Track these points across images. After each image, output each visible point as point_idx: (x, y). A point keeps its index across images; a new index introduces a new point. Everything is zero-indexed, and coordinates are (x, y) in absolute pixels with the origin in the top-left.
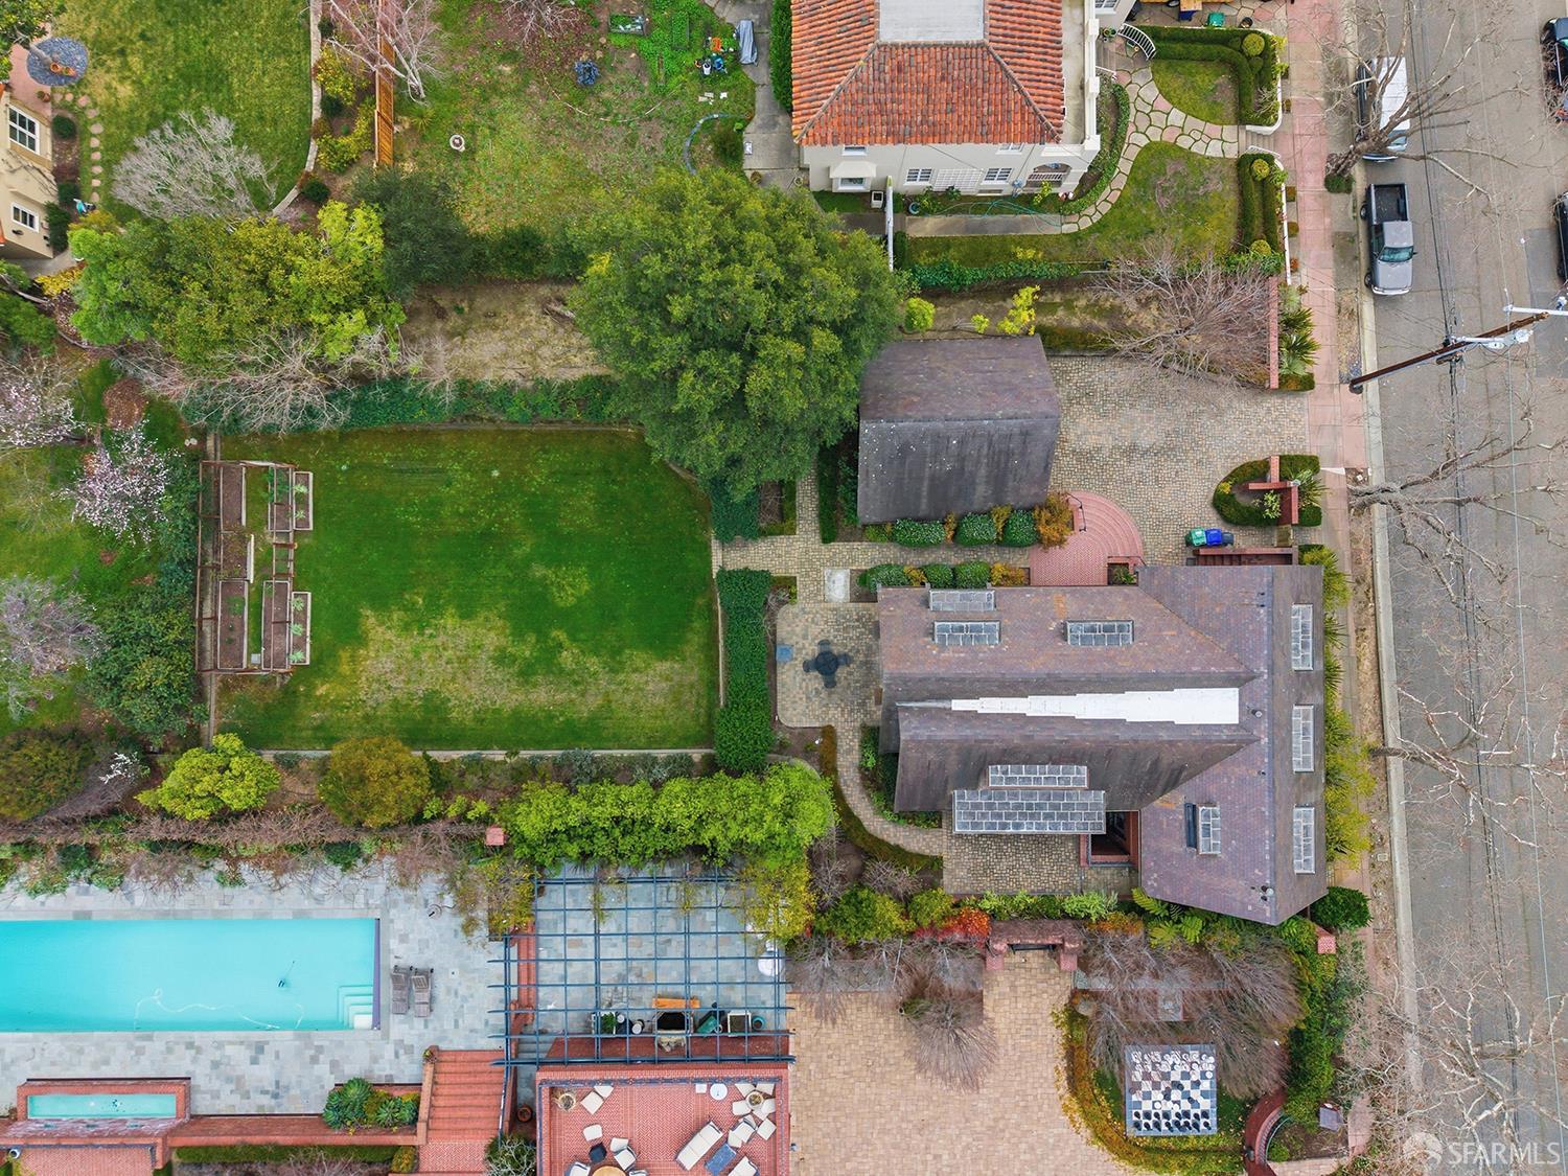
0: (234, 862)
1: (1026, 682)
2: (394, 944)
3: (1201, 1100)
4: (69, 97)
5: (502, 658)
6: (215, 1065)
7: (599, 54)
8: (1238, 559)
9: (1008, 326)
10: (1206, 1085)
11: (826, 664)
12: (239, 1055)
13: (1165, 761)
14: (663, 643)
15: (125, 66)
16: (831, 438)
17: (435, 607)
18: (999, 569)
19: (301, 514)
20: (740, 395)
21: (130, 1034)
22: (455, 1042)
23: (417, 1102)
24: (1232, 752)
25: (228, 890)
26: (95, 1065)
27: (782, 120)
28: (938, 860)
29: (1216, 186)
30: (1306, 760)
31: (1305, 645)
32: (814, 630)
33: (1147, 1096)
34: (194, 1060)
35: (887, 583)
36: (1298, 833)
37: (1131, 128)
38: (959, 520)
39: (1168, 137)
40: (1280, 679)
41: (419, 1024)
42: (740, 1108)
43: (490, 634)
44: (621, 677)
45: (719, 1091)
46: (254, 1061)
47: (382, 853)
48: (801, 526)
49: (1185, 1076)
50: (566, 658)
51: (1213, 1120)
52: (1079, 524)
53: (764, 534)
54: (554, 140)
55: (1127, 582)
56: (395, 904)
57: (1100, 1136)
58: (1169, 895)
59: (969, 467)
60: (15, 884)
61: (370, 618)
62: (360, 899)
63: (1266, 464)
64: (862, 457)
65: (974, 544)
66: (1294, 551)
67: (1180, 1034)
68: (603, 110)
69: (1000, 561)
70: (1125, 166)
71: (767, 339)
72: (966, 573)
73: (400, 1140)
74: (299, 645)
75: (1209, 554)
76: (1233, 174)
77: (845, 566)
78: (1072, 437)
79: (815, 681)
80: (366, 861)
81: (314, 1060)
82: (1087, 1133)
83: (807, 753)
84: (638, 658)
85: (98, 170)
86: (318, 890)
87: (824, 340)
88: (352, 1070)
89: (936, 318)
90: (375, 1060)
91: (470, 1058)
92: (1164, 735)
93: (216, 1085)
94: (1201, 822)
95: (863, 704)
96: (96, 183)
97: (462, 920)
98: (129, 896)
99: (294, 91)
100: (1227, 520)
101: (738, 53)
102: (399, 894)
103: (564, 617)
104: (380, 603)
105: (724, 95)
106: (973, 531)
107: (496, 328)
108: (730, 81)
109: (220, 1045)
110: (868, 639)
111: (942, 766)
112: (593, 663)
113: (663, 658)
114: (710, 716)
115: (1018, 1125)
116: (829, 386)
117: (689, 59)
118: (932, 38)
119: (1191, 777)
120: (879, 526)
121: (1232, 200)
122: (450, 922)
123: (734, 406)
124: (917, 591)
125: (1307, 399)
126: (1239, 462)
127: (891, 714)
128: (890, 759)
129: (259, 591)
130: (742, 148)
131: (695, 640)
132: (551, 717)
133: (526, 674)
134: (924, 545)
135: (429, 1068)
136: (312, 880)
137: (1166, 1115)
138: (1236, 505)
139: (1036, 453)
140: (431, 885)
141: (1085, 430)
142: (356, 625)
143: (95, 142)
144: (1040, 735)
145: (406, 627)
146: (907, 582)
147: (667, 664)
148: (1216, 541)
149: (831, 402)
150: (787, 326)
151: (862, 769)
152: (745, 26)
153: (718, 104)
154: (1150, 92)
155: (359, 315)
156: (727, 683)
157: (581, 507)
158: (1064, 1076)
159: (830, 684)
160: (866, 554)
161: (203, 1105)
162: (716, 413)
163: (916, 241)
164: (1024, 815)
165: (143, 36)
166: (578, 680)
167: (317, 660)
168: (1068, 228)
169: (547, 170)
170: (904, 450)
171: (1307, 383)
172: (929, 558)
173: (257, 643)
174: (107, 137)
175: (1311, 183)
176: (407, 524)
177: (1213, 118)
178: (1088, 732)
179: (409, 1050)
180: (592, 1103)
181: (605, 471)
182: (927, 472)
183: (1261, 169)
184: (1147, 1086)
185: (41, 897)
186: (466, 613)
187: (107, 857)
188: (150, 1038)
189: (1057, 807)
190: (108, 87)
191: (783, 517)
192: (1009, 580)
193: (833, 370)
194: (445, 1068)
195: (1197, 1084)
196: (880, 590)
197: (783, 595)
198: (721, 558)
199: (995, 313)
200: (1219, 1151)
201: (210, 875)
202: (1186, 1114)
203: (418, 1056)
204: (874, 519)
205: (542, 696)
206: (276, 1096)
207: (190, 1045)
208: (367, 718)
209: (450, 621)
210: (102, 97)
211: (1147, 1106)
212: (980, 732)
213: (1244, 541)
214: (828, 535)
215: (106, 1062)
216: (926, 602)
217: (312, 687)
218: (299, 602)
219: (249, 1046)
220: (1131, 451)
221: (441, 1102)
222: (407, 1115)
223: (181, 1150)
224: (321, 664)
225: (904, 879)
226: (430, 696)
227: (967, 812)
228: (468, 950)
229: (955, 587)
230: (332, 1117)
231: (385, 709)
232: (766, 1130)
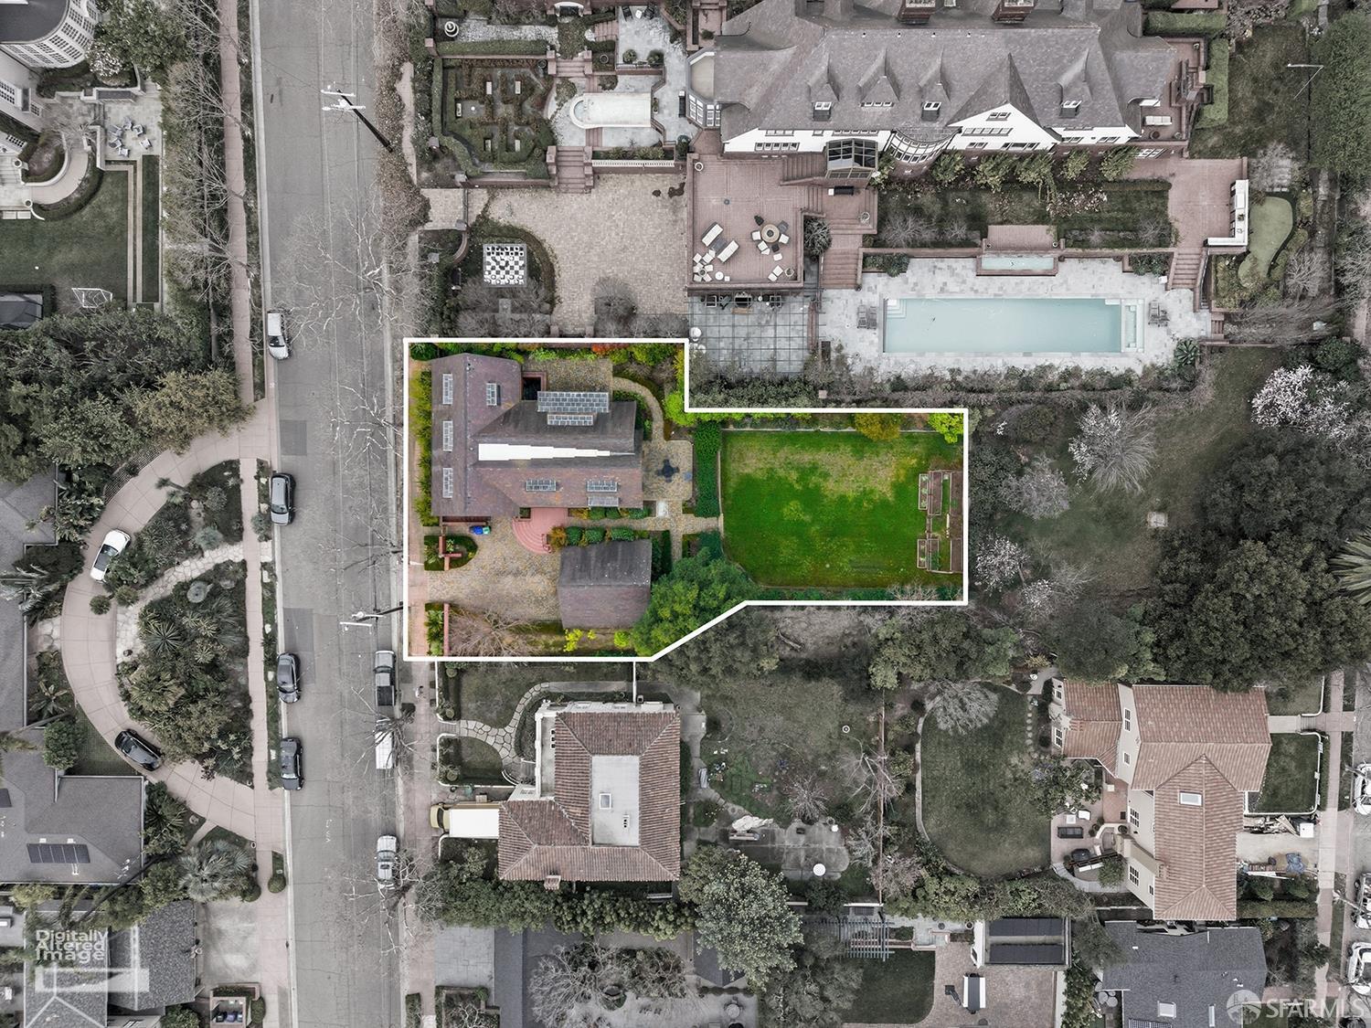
0: (953, 380)
1: (576, 464)
2: (876, 340)
3: (491, 261)
4: (1042, 758)
5: (826, 476)
6: (964, 282)
7: (777, 774)
8: (467, 520)
9: (579, 633)
10: (488, 268)
11: (668, 471)
12: (952, 287)
13: (511, 427)
14: (748, 482)
15: (1014, 773)
16: (664, 577)
17: (858, 501)
18: (585, 516)
19: (922, 547)
20: (701, 590)
21: (1005, 297)
22: (848, 293)
23: (864, 266)
24: (482, 431)
25: (956, 366)
26: (1022, 282)
27: (687, 739)
28: (615, 375)
29: (472, 706)
30: (447, 426)
31: (447, 479)
32: (674, 487)
33: (517, 263)
34: (974, 284)
35: (638, 510)
36: (450, 392)
37: (513, 735)
38: (603, 540)
39: (495, 731)
40: (461, 464)
41: (865, 302)
42: (709, 268)
43: (831, 488)
44: (768, 466)
45: (719, 276)
46: (945, 284)
47: (881, 384)
48: (680, 539)
49: (498, 273)
50: (794, 475)
51: (485, 251)
52: (545, 537)
53: (697, 535)
54: (800, 731)
55: (522, 509)
56: (876, 359)
57: (539, 243)
58: (506, 362)
59: (599, 565)
60: (1060, 370)
61: (890, 496)
62: (892, 362)
63: (451, 567)
64: (649, 569)
65: (596, 529)
66: (442, 523)
67: (500, 292)
68: (776, 746)
69: (583, 520)
70: (517, 716)
71: (689, 612)
72: (600, 515)
73: (872, 250)
74: (924, 484)
75: (480, 522)
76: (463, 712)
77: (659, 519)
78: (546, 581)
79: (674, 463)
80: (889, 380)
81: (916, 284)
82: (545, 245)
83: (678, 428)
84: (759, 475)
85: (1029, 721)
86: (913, 366)
87: (666, 613)
88: (898, 279)
89: (612, 640)
90: (886, 284)
91: (840, 285)
92: (514, 439)
93: (964, 273)
94: (495, 399)
95: (651, 451)
96: (1030, 715)
97: (843, 352)
98: (1005, 364)
99: (929, 759)
100: (471, 539)
101: (709, 772)
102: (874, 364)
103: (796, 495)
104: (884, 504)
105: (716, 752)
106: (596, 535)
107: (828, 637)
108: (712, 760)
109: (962, 291)
110: (647, 483)
111: (615, 426)
112: (781, 473)
113: (748, 475)
114: (725, 447)
115: (579, 249)
116: (664, 596)
117: (733, 770)
118: (615, 757)
119: (498, 419)
120: (641, 538)
121: (464, 699)
122: (848, 351)
123: (703, 585)
124: (624, 507)
125: (428, 599)
126: (463, 568)
127: (638, 448)
128: (639, 426)
129: (944, 510)
130: (707, 725)
131: (732, 483)
132: (803, 448)
133: (814, 468)
134: (620, 528)
135: (859, 282)
136: (916, 371)
137: (507, 254)
138: (466, 546)
139: (568, 571)
140: (857, 369)
141: (538, 584)
142: (897, 492)
143: (1030, 735)
144: (570, 440)
145: (872, 491)
146: (628, 510)
147: (746, 471)
148: (477, 529)
149: (663, 589)
150: (681, 618)
151: (651, 420)
152: (705, 785)
153: (718, 748)
154: (503, 753)
155: (881, 637)
156: (716, 462)
157: (787, 549)
158: (556, 273)
159: (666, 461)
160: (648, 524)
161: (970, 263)
162: (711, 582)
163: (622, 679)
164: (576, 400)
165: (1005, 788)
166: (789, 465)
167: (916, 476)
168: (546, 685)
169: (803, 715)
170: (630, 573)
171: (429, 606)
172: (617, 522)
173: (945, 484)
174: (1024, 738)
175: (422, 708)
176: (871, 542)
177: (472, 741)
178: (549, 441)
179: (870, 289)
180: (778, 271)
181: (775, 567)
182: (619, 562)
183: (450, 712)
184: (517, 268)
185: (1047, 364)
186: (843, 499)
187: (1015, 383)
188: (995, 295)
189: (561, 404)
190: (1023, 762)
191: (689, 544)
192: (580, 511)
193: (662, 602)
194: (852, 281)
195: (493, 268)
196: (641, 507)
197: (689, 505)
198: (719, 523)
199: (583, 642)
200: (483, 237)
201: (964, 374)
202: (498, 254)
203: (865, 287)
204: (644, 541)
205: (807, 457)
206: (935, 267)
207: (976, 291)
208: (892, 448)
209: (851, 495)
210: (1026, 758)
211: (517, 258)
212: (596, 441)
213: (463, 529)
214: (666, 535)
215: (1017, 284)
216: (620, 501)
217: (919, 463)
218: (924, 504)
219: (947, 291)
220: (517, 573)
221: (853, 266)
222: (869, 260)
223: (975, 245)
224: (914, 474)
225: (632, 369)
226: (861, 458)
227: (602, 402)
228: (841, 337)
229: (606, 508)
230: (905, 260)
231: (883, 452)
232: (697, 258)
